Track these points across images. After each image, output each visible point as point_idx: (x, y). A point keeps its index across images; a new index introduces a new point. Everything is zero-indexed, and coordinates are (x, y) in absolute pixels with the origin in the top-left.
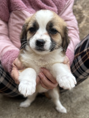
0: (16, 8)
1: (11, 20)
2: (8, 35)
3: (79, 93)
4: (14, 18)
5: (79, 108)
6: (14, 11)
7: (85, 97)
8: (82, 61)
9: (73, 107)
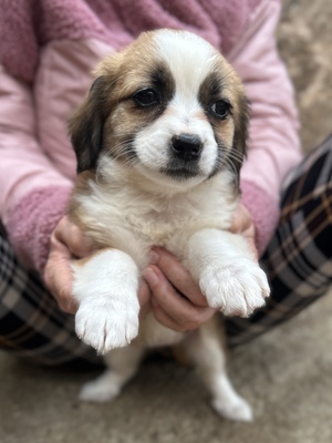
0: (65, 31)
1: (46, 74)
2: (36, 133)
4: (56, 68)
6: (56, 43)
7: (318, 362)
8: (306, 232)
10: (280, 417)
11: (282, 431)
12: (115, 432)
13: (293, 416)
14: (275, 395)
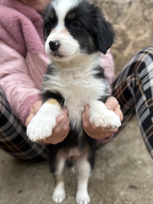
3: (121, 153)
5: (117, 174)
7: (128, 158)
9: (109, 172)
10: (110, 180)
11: (109, 185)
12: (47, 185)
13: (115, 179)
14: (109, 171)
